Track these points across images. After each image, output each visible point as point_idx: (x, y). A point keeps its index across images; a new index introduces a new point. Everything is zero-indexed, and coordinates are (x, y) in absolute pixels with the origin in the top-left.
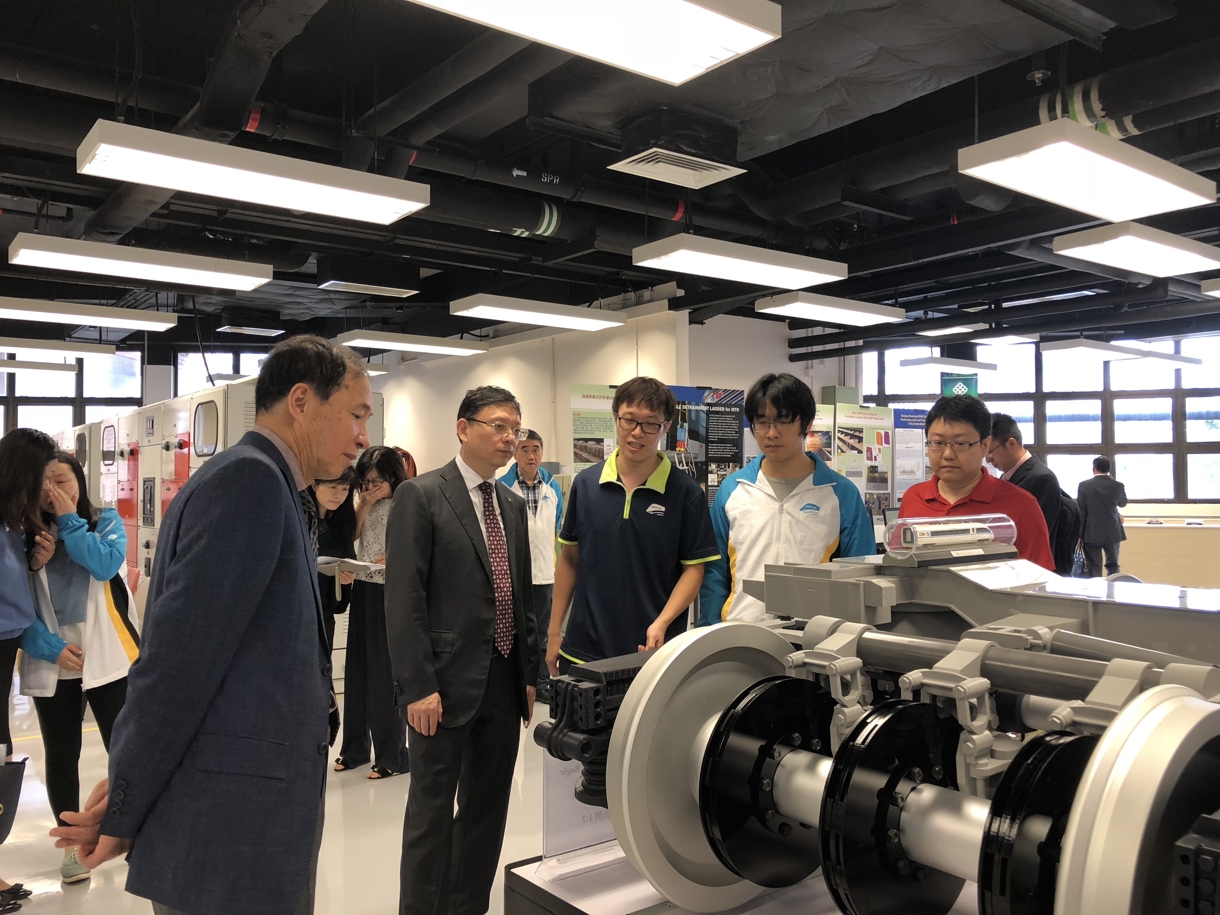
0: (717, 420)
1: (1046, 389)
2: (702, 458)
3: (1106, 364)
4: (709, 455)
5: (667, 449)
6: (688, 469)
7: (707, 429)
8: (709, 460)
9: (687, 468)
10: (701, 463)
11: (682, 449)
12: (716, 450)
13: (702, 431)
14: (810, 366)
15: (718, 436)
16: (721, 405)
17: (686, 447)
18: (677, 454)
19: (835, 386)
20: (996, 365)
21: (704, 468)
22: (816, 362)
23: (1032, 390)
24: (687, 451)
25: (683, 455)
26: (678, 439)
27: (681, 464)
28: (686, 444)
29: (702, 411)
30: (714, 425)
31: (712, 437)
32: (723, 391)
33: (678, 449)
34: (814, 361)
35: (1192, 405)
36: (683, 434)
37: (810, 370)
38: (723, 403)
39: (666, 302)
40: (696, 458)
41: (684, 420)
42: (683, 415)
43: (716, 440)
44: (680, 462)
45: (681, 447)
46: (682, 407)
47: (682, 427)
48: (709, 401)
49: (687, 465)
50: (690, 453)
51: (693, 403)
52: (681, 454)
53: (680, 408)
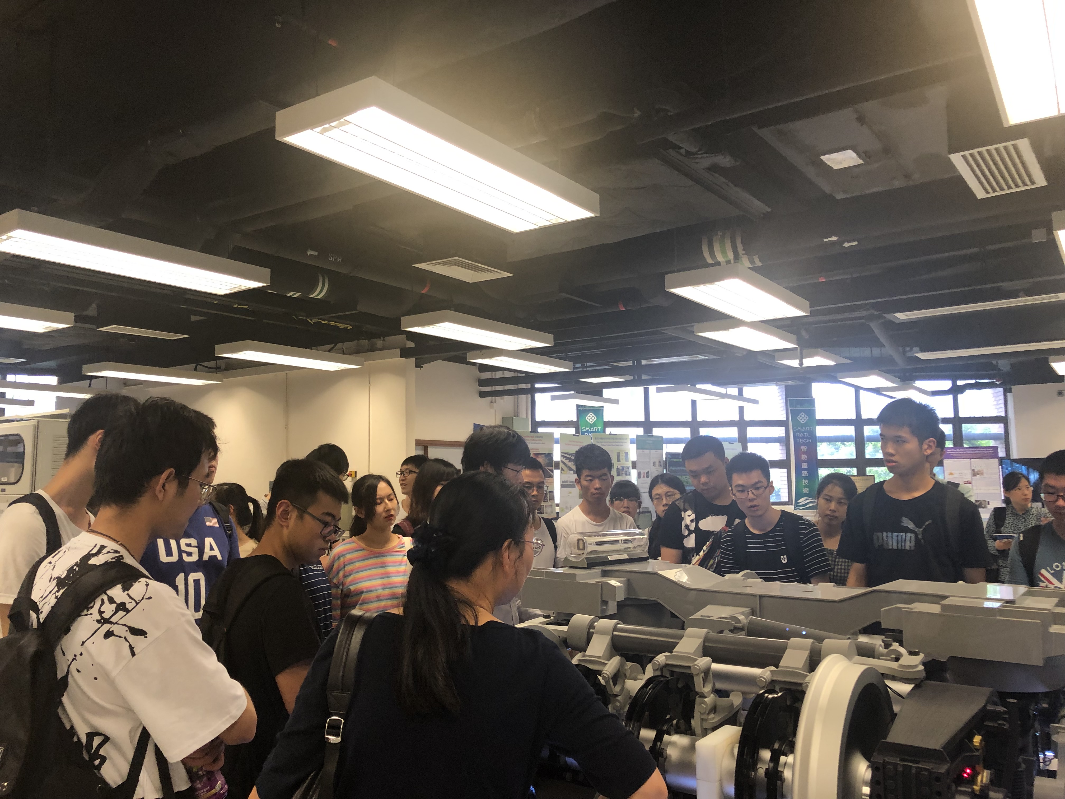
1: (652, 419)
3: (694, 403)
14: (494, 401)
19: (512, 417)
20: (618, 400)
22: (498, 398)
23: (642, 419)
34: (497, 398)
35: (752, 432)
37: (494, 404)
39: (398, 351)
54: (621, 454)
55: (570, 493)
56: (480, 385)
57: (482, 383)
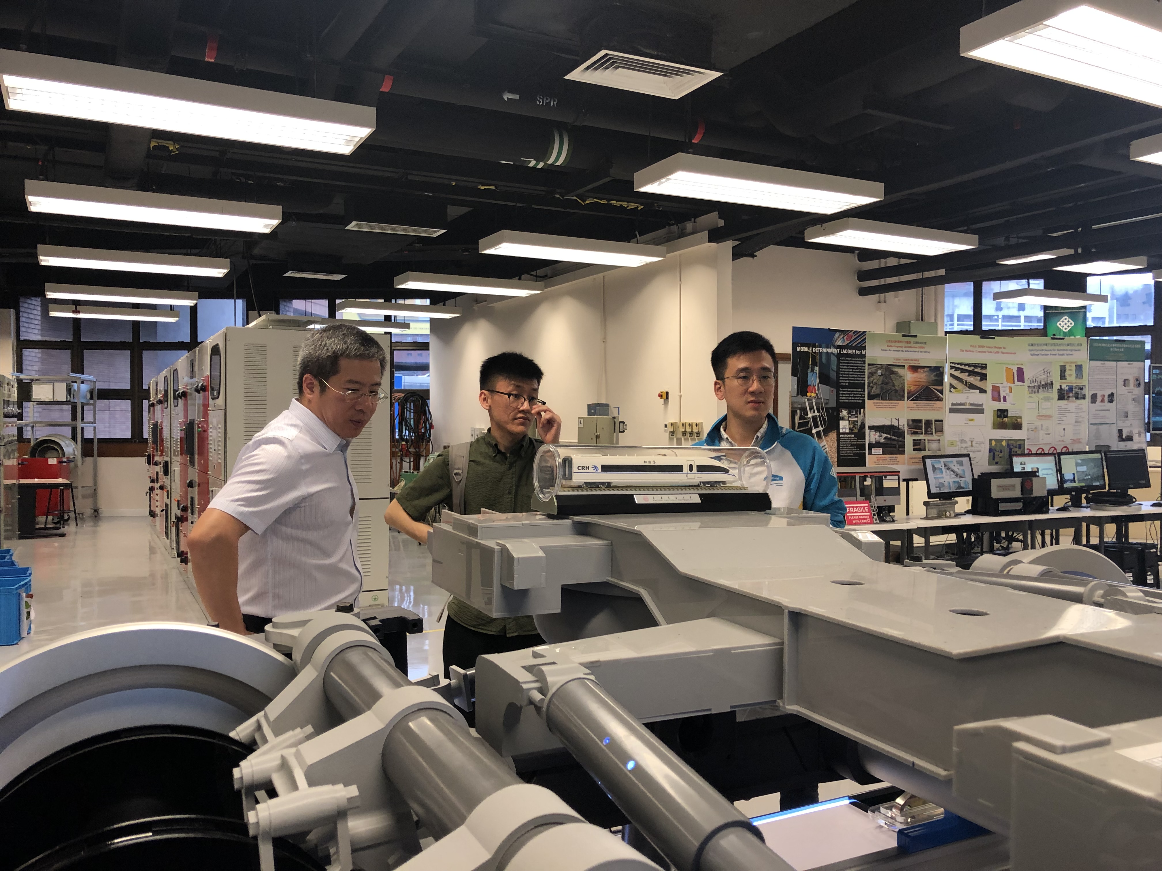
0: (848, 363)
2: (833, 404)
4: (840, 401)
5: (798, 394)
6: (819, 416)
7: (838, 373)
8: (841, 406)
9: (818, 414)
10: (832, 408)
11: (813, 395)
12: (846, 396)
13: (833, 375)
14: (883, 299)
15: (849, 380)
16: (851, 348)
17: (817, 392)
18: (808, 400)
20: (1106, 296)
21: (835, 414)
22: (889, 295)
24: (818, 396)
25: (814, 401)
26: (809, 383)
27: (812, 410)
28: (817, 389)
29: (833, 353)
30: (845, 369)
31: (843, 381)
32: (854, 333)
33: (808, 394)
36: (813, 379)
37: (883, 304)
38: (854, 345)
39: (706, 233)
40: (827, 403)
41: (814, 364)
42: (814, 358)
43: (847, 384)
44: (811, 408)
45: (812, 392)
46: (812, 350)
47: (813, 370)
48: (839, 343)
49: (818, 412)
50: (821, 398)
51: (823, 345)
52: (812, 400)
53: (810, 351)
54: (1068, 368)
55: (972, 420)
56: (861, 279)
57: (863, 276)
